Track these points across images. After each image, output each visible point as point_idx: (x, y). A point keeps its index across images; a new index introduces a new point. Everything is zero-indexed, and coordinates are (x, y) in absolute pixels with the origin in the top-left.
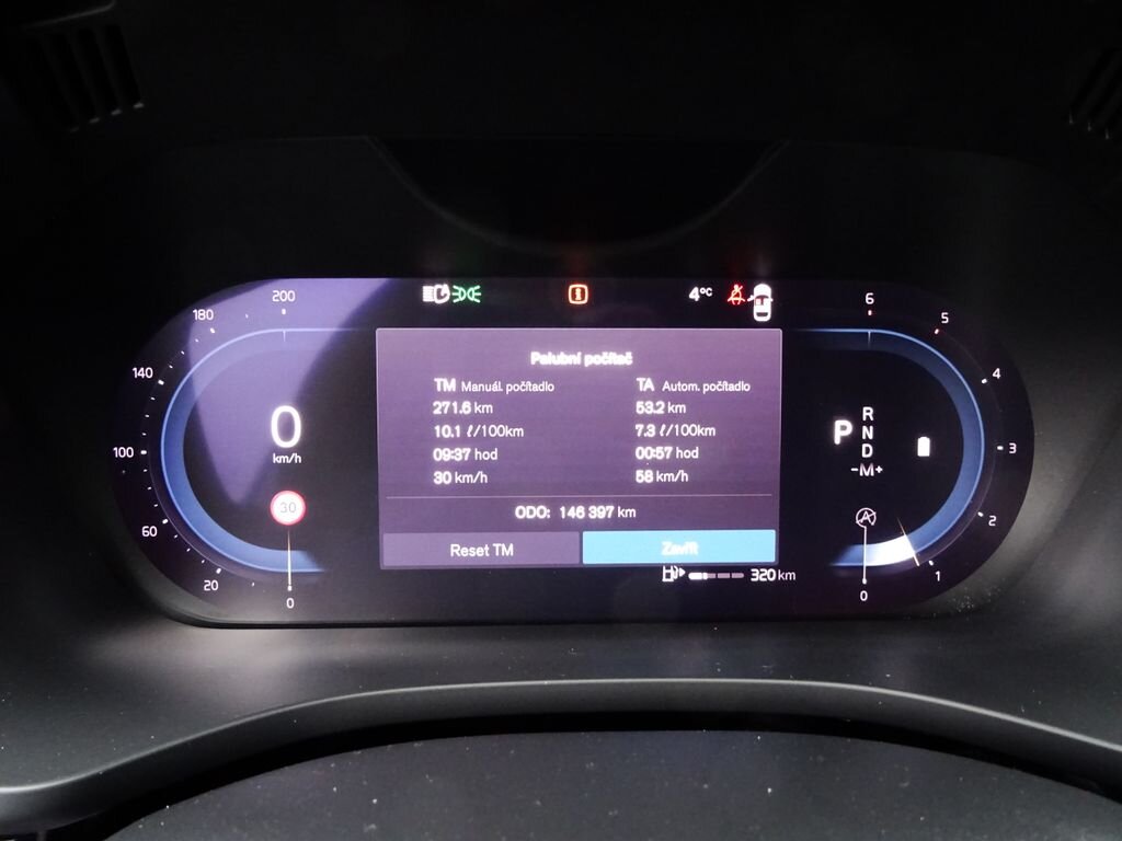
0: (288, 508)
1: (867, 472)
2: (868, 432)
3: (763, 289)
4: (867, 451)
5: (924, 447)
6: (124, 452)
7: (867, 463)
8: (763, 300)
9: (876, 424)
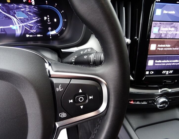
1: (49, 23)
2: (49, 19)
4: (49, 21)
5: (55, 20)
7: (49, 22)
8: (33, 2)
9: (49, 17)
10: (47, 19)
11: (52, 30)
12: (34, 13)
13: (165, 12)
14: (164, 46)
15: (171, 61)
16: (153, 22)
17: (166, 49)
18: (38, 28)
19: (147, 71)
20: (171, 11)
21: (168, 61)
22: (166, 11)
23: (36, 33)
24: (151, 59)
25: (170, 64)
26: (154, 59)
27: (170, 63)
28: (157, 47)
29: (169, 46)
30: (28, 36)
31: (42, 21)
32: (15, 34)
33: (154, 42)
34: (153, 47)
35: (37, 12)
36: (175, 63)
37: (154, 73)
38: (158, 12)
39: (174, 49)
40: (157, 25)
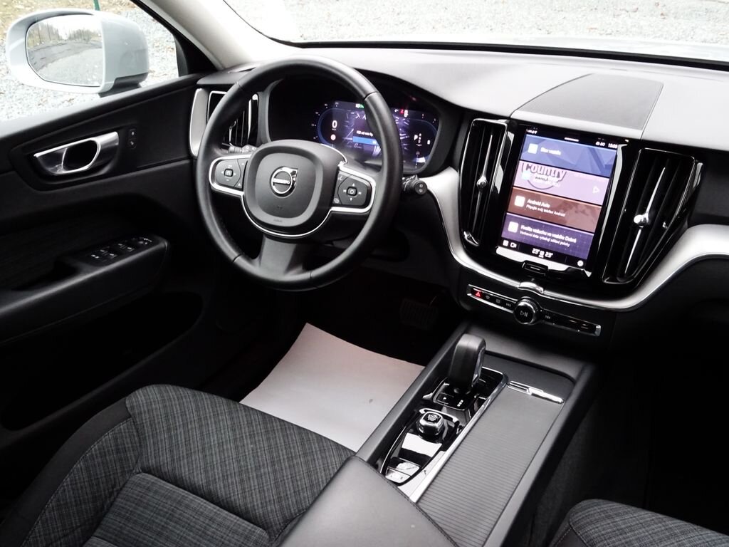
0: (333, 137)
1: (419, 145)
2: (420, 138)
4: (419, 142)
5: (429, 142)
6: (313, 125)
8: (406, 113)
9: (421, 137)
10: (418, 139)
11: (420, 157)
12: (403, 128)
13: (544, 150)
15: (549, 234)
16: (520, 162)
17: (541, 210)
19: (506, 239)
20: (554, 149)
21: (544, 233)
22: (546, 148)
25: (548, 240)
26: (521, 222)
27: (548, 237)
28: (526, 203)
29: (548, 206)
31: (410, 141)
32: (373, 152)
33: (522, 194)
34: (519, 201)
35: (408, 128)
36: (558, 240)
37: (517, 246)
39: (556, 213)
40: (528, 167)
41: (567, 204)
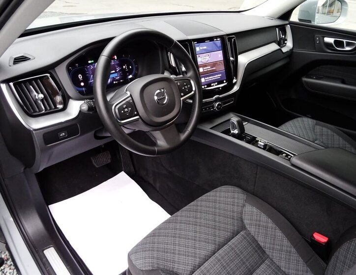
0: (82, 84)
2: (126, 67)
3: (115, 56)
5: (130, 67)
7: (127, 69)
11: (129, 75)
12: (117, 65)
13: (201, 48)
14: (207, 68)
16: (197, 55)
17: (208, 70)
18: (120, 75)
19: (203, 85)
20: (204, 47)
21: (212, 77)
22: (202, 47)
23: (120, 79)
24: (203, 77)
26: (205, 77)
27: (214, 78)
28: (203, 69)
29: (210, 67)
30: (114, 82)
31: (122, 70)
33: (201, 67)
34: (201, 70)
35: (119, 64)
37: (207, 86)
38: (198, 49)
39: (213, 69)
40: (199, 56)
41: (214, 64)
